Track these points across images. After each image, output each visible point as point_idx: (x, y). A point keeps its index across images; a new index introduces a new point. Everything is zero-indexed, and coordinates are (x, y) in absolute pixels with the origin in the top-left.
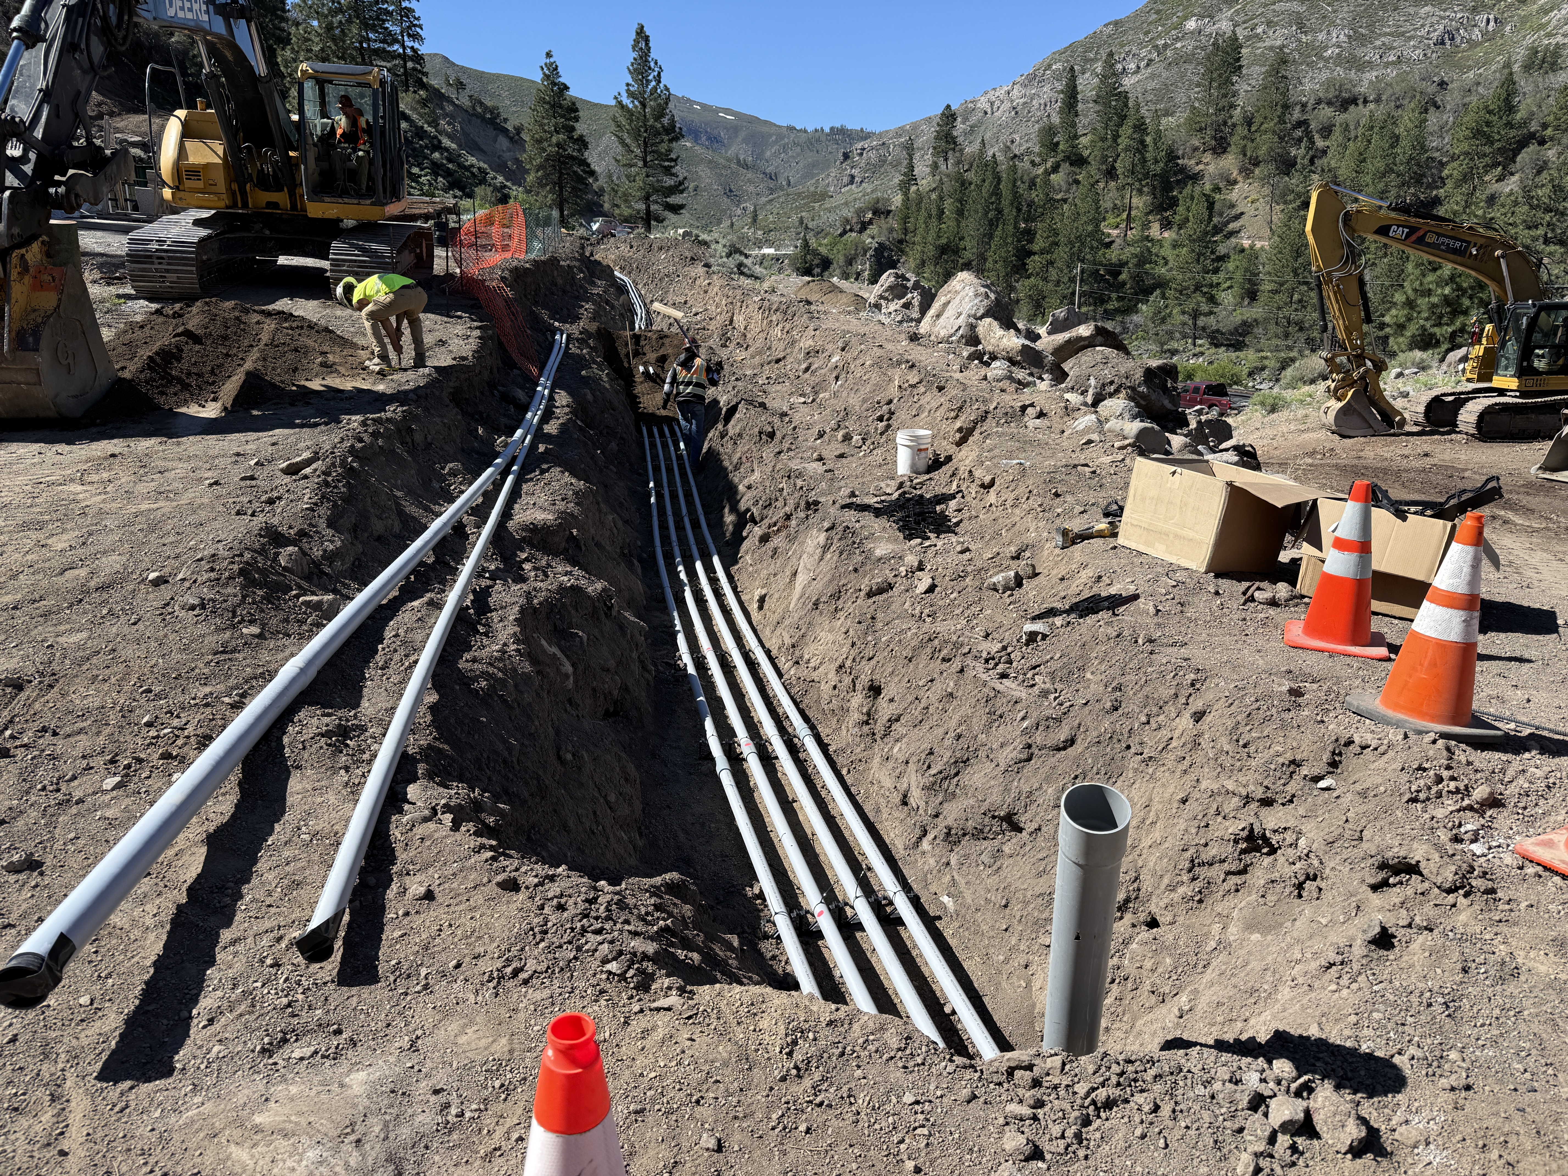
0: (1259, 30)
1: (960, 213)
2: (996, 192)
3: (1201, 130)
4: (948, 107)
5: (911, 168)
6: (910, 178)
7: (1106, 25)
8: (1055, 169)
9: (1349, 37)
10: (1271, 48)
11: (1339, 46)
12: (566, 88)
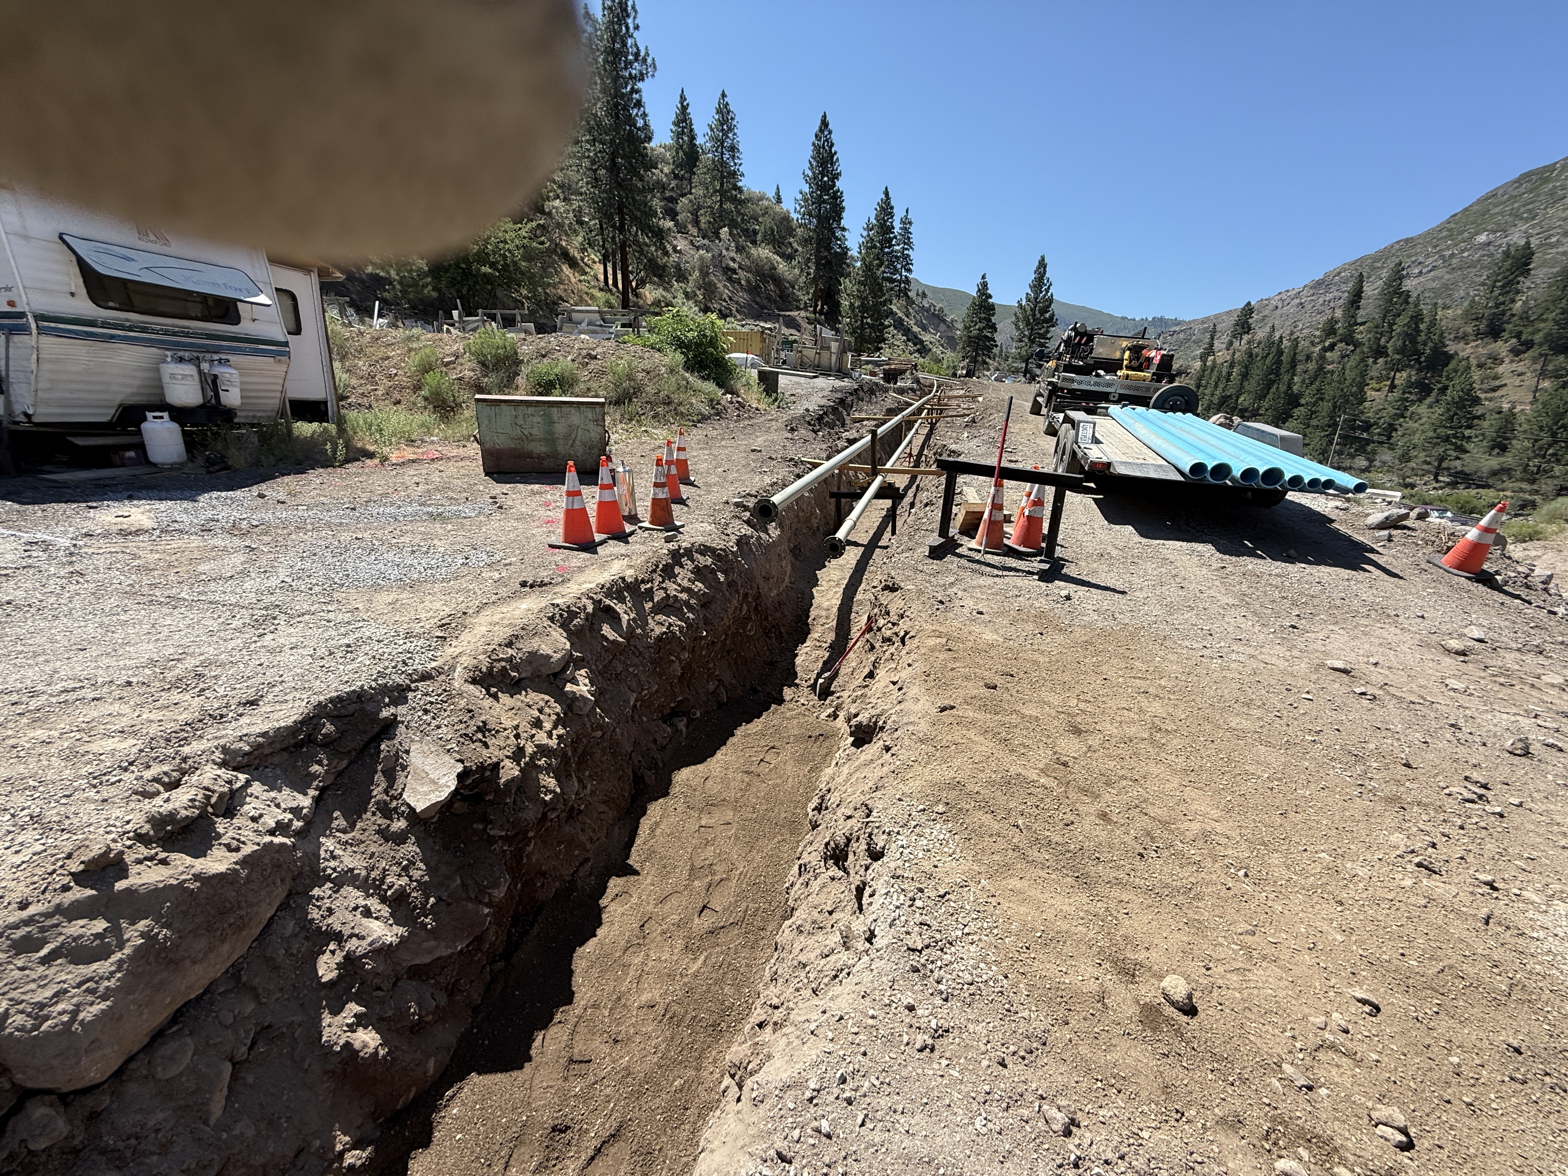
1: (1245, 376)
2: (1279, 362)
3: (1477, 319)
4: (1249, 304)
5: (1212, 345)
6: (1210, 350)
8: (1332, 347)
12: (990, 297)
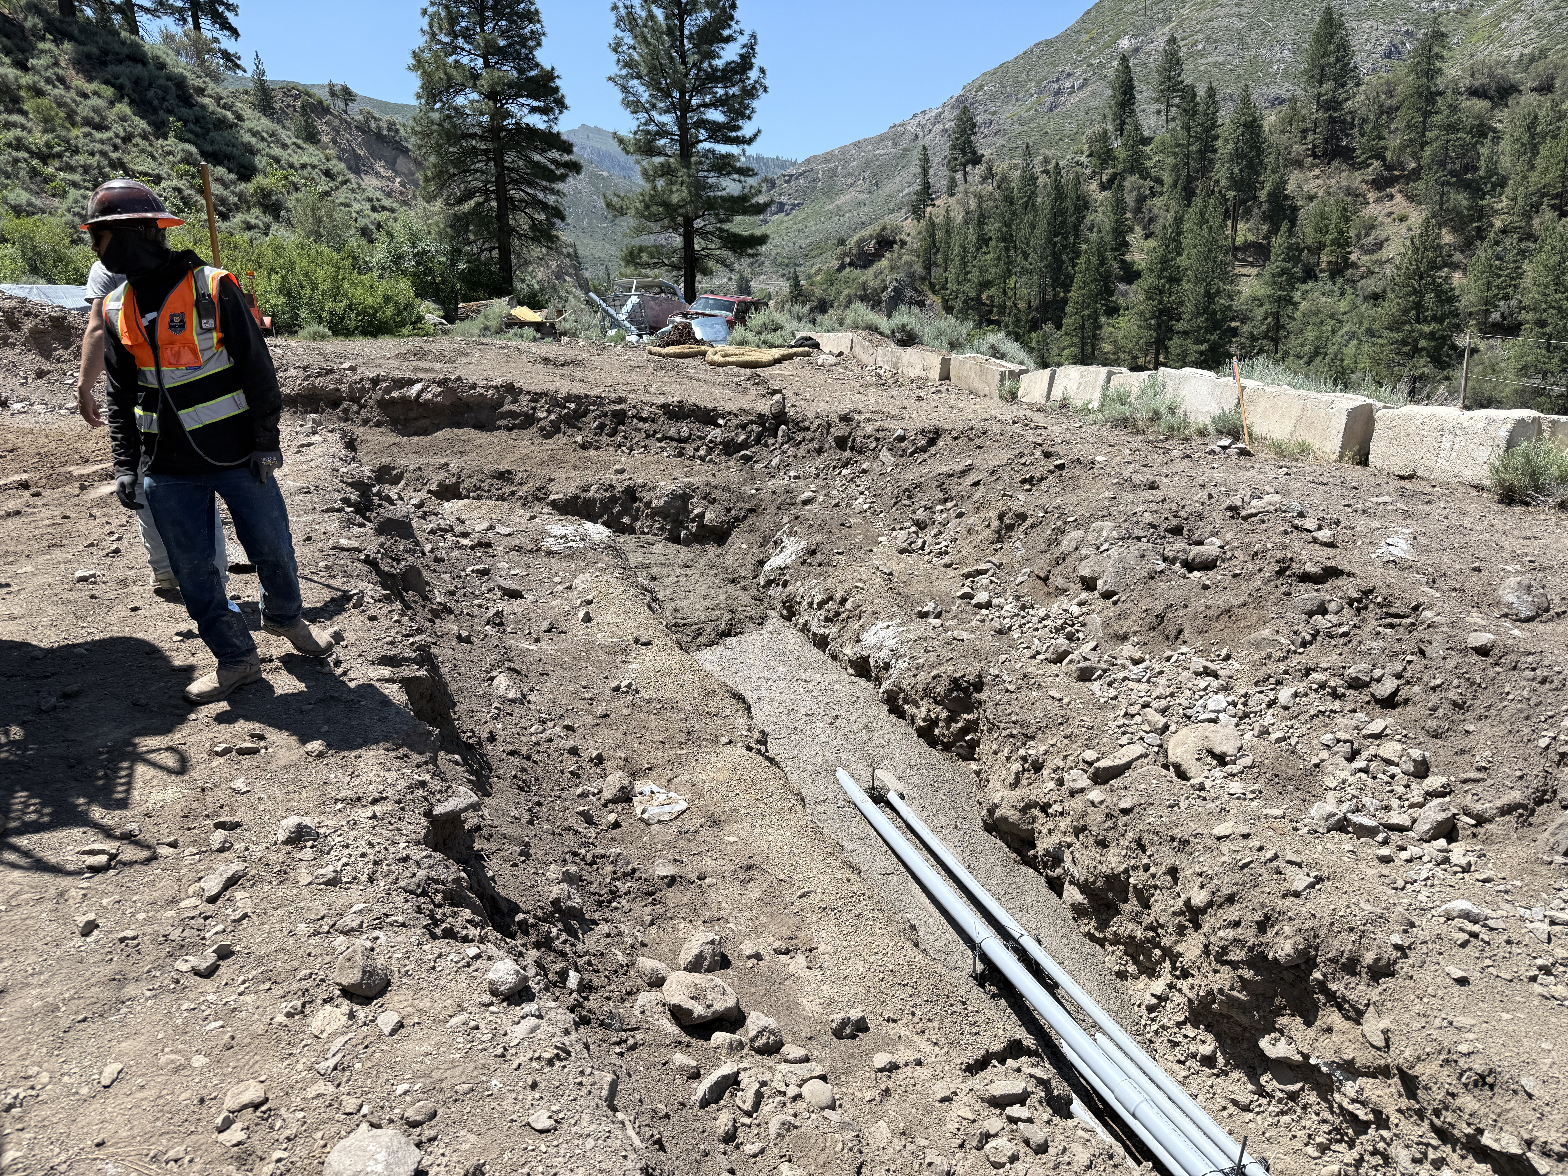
0: (1200, 47)
7: (1037, 45)
9: (1294, 52)
10: (1215, 65)
11: (1284, 62)
